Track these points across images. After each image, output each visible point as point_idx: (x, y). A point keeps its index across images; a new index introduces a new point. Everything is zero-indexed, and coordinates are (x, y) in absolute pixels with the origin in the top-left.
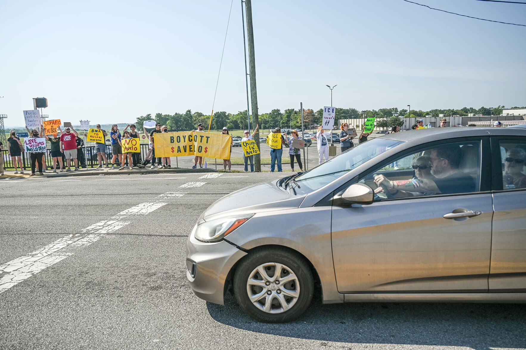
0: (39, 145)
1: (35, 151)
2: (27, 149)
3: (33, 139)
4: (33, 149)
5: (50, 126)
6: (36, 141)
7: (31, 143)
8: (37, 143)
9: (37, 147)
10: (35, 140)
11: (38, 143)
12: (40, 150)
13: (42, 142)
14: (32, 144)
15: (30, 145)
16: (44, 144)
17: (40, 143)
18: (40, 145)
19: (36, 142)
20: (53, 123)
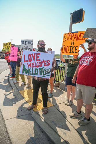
0: (41, 66)
1: (33, 74)
2: (23, 69)
3: (35, 54)
4: (31, 70)
5: (71, 41)
6: (38, 57)
7: (30, 60)
8: (39, 62)
9: (38, 68)
10: (38, 55)
11: (41, 62)
12: (41, 74)
13: (47, 61)
14: (32, 61)
15: (29, 63)
16: (49, 64)
17: (44, 61)
18: (43, 65)
19: (38, 59)
20: (75, 37)
